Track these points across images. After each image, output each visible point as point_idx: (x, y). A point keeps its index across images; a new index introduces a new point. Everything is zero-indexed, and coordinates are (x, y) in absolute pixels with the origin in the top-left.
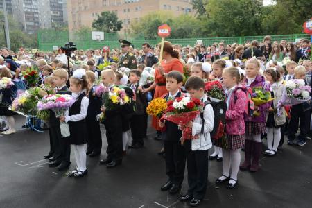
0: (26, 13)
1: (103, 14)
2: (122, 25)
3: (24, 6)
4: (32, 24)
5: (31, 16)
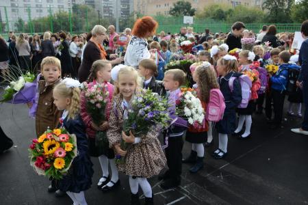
0: (104, 7)
1: (179, 3)
2: (195, 13)
3: (103, 2)
4: (108, 15)
5: (107, 9)
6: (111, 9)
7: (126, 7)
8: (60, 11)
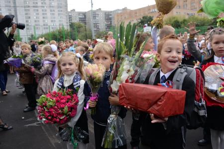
6: (98, 25)
7: (109, 23)
8: (60, 28)
